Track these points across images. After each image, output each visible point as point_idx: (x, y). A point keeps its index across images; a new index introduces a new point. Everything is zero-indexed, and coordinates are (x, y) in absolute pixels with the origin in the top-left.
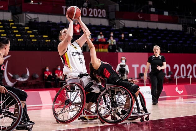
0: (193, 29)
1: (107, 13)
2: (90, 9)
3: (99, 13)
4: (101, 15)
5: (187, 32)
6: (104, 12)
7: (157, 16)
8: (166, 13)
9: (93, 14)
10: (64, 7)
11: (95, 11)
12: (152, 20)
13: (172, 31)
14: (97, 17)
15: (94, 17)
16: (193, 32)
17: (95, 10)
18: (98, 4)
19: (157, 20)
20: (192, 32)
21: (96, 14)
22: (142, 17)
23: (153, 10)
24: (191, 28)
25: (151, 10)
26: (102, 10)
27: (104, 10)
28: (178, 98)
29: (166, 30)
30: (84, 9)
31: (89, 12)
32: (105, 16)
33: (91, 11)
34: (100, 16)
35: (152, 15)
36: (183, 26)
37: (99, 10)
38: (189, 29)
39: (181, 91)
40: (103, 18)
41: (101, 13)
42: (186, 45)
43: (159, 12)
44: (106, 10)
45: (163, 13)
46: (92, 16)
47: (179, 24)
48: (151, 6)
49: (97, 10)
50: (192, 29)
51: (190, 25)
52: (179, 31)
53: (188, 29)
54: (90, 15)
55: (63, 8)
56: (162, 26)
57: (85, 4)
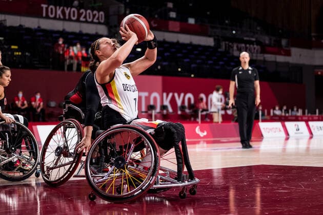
0: (228, 44)
1: (107, 16)
2: (82, 11)
3: (94, 16)
4: (98, 19)
5: (220, 48)
6: (102, 15)
7: (177, 24)
8: (192, 21)
9: (85, 17)
10: (44, 6)
11: (89, 14)
12: (170, 29)
13: (199, 46)
14: (92, 22)
15: (86, 22)
16: (229, 49)
17: (89, 11)
18: (95, 3)
19: (178, 29)
20: (227, 49)
21: (90, 18)
22: (156, 25)
23: (173, 15)
24: (227, 43)
25: (169, 15)
26: (99, 12)
27: (102, 13)
28: (198, 142)
29: (191, 45)
30: (73, 9)
31: (80, 15)
32: (102, 21)
33: (82, 13)
34: (95, 20)
35: (171, 23)
36: (215, 40)
37: (95, 12)
38: (223, 44)
39: (204, 132)
40: (99, 23)
41: (97, 16)
42: (217, 67)
43: (182, 19)
44: (104, 12)
45: (187, 21)
46: (84, 20)
47: (210, 36)
48: (171, 10)
49: (92, 11)
50: (227, 46)
51: (225, 39)
52: (209, 47)
53: (221, 44)
54: (82, 19)
55: (42, 8)
56: (185, 39)
57: (76, 3)
